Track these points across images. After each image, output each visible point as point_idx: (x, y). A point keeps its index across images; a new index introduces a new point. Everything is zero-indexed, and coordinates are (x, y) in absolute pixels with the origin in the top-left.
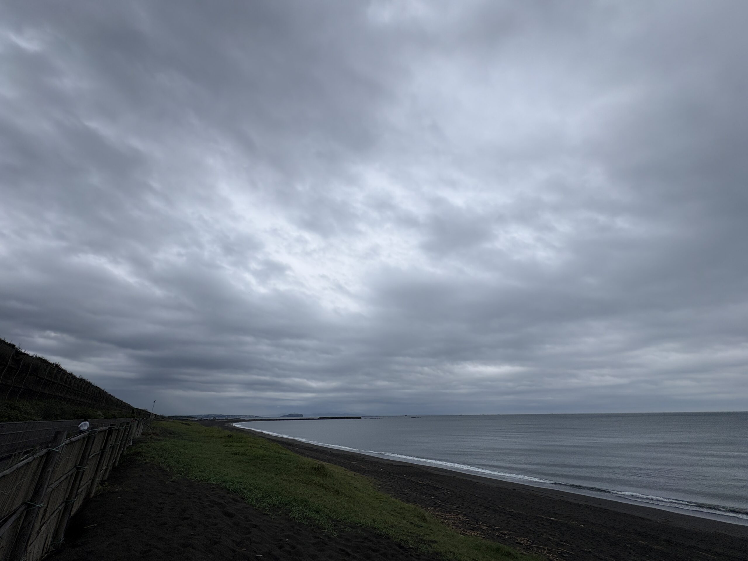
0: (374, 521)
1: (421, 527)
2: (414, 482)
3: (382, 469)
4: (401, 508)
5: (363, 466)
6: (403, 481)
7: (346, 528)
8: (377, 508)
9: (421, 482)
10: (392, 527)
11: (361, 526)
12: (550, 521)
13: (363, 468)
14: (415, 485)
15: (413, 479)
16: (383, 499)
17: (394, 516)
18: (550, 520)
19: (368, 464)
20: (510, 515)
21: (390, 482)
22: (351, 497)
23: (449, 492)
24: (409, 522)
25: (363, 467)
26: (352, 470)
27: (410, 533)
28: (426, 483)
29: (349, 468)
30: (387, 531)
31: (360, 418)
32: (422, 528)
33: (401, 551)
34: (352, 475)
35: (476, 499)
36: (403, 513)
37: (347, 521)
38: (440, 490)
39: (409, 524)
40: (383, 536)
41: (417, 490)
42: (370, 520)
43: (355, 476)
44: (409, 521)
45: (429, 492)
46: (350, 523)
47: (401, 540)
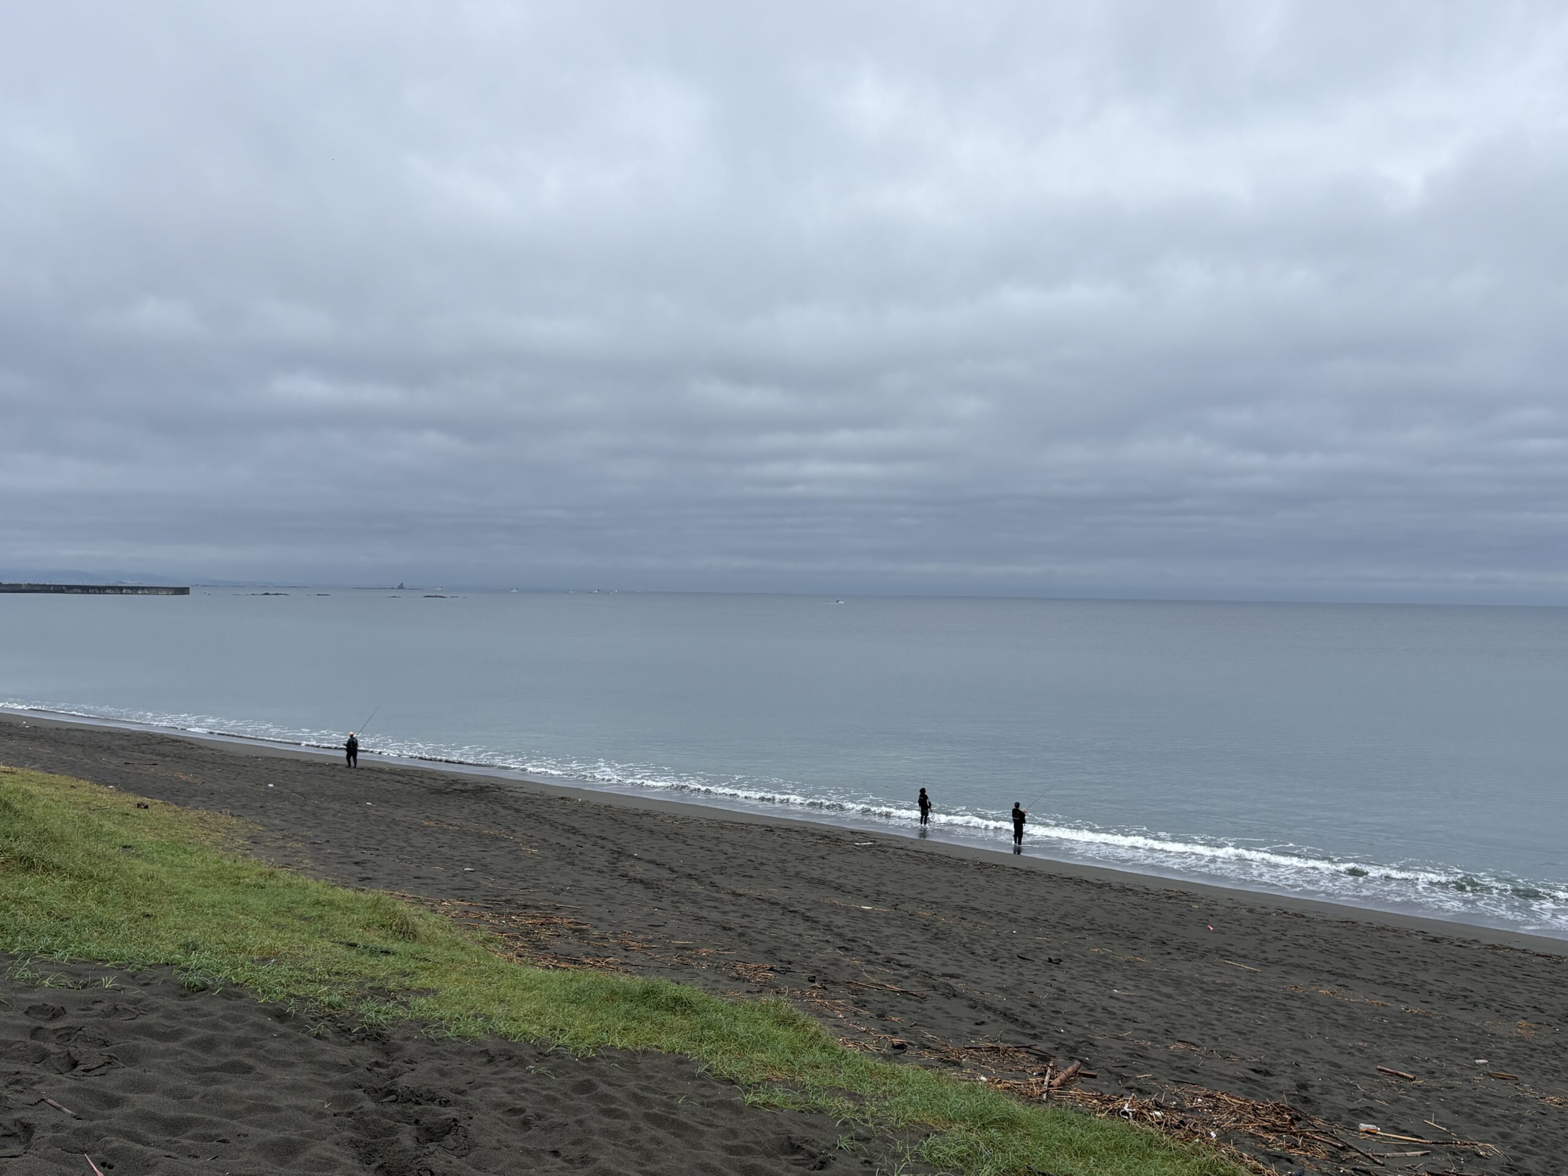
0: (189, 947)
1: (387, 953)
2: (405, 824)
3: (271, 785)
4: (318, 903)
5: (186, 774)
6: (358, 821)
7: (44, 977)
8: (214, 906)
9: (432, 824)
10: (265, 960)
11: (119, 967)
12: (859, 914)
13: (187, 783)
14: (407, 833)
15: (399, 814)
16: (247, 880)
17: (280, 927)
18: (857, 909)
19: (210, 766)
20: (734, 905)
21: (302, 825)
22: (91, 877)
23: (536, 848)
24: (341, 943)
25: (184, 778)
26: (125, 787)
27: (338, 973)
28: (456, 825)
29: (115, 784)
30: (237, 975)
31: (183, 591)
32: (391, 959)
33: (282, 1028)
34: (126, 808)
35: (632, 866)
36: (321, 917)
37: (57, 956)
38: (503, 844)
39: (340, 950)
40: (214, 991)
41: (410, 849)
42: (171, 947)
43: (142, 812)
44: (343, 940)
45: (457, 853)
46: (70, 961)
47: (291, 996)
